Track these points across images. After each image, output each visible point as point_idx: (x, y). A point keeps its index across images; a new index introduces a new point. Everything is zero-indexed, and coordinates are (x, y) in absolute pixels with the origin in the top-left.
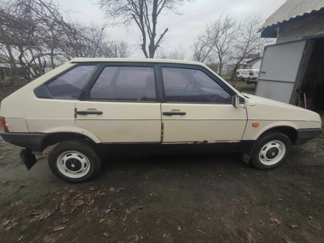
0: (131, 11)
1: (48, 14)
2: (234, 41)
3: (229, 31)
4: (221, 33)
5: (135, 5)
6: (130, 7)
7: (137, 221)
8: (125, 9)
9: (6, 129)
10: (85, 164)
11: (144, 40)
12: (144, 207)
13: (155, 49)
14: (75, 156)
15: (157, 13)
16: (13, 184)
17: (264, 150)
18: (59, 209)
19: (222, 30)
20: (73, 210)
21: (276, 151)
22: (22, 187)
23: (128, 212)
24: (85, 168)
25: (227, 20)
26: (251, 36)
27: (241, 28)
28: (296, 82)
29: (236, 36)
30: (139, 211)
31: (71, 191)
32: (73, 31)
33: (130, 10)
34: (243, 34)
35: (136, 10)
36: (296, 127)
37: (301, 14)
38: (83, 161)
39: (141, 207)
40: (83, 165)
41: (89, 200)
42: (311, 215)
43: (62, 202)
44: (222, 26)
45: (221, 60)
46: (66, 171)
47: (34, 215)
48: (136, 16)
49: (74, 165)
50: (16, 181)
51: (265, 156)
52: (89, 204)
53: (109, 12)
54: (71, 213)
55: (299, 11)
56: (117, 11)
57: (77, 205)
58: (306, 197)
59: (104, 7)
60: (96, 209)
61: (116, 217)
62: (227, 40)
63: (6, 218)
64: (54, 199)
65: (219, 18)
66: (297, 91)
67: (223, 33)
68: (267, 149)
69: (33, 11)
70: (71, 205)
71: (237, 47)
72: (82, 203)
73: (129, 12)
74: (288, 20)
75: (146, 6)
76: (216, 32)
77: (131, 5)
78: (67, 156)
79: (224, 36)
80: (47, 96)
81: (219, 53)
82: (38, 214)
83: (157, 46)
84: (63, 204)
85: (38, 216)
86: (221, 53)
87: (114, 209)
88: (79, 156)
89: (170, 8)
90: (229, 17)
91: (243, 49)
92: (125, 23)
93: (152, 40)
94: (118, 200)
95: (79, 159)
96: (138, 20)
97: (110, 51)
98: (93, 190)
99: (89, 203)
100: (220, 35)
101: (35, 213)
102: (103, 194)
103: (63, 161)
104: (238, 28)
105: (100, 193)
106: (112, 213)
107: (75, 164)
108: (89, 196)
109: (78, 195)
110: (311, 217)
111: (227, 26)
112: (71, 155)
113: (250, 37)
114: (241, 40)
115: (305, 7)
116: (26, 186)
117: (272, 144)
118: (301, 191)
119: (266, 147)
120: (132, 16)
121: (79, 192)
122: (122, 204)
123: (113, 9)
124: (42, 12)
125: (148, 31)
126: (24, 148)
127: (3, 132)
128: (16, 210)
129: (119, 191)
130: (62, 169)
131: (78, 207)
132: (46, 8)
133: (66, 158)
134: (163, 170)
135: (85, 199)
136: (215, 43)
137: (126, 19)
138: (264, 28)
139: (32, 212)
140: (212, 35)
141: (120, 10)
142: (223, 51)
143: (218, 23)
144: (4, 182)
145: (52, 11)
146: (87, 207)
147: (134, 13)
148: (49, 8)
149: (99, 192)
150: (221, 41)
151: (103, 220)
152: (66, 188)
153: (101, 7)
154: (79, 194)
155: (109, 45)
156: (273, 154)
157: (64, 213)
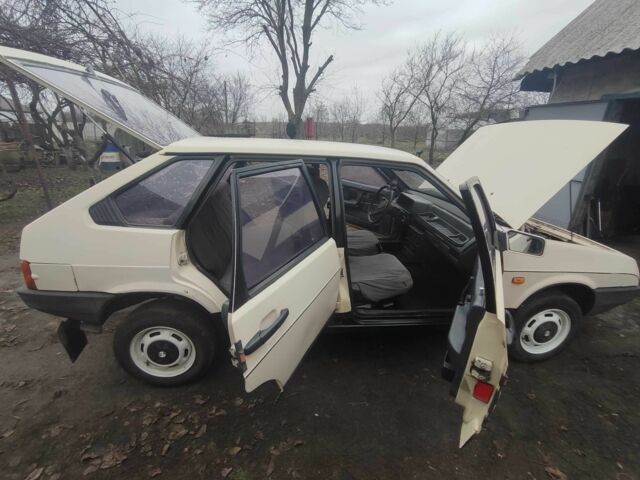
0: (260, 18)
1: (92, 17)
2: (461, 85)
3: (453, 65)
4: (436, 68)
5: (268, 6)
6: (256, 9)
7: (294, 473)
8: (248, 13)
9: (31, 284)
10: (186, 351)
11: (285, 76)
12: (305, 443)
13: (307, 95)
14: (166, 335)
15: (312, 23)
16: (39, 387)
17: (530, 326)
18: (139, 446)
19: (438, 63)
20: (166, 447)
21: (552, 328)
22: (58, 395)
23: (274, 452)
24: (185, 359)
25: (449, 44)
26: (496, 77)
27: (476, 60)
28: (586, 179)
29: (466, 75)
30: (296, 451)
31: (158, 405)
32: (147, 61)
33: (257, 15)
34: (479, 72)
35: (270, 15)
36: (592, 284)
37: (603, 54)
38: (182, 345)
39: (300, 442)
40: (181, 353)
41: (197, 427)
42: (620, 462)
43: (143, 430)
44: (439, 55)
45: (434, 121)
46: (148, 364)
47: (89, 459)
48: (270, 28)
49: (164, 353)
50: (46, 380)
51: (532, 338)
52: (197, 436)
53: (214, 19)
54: (163, 453)
55: (597, 46)
56: (231, 16)
57: (173, 436)
58: (609, 423)
59: (206, 8)
60: (212, 445)
61: (253, 465)
62: (447, 84)
63: (35, 465)
64: (127, 423)
65: (432, 40)
66: (586, 197)
67: (440, 68)
68: (536, 326)
69: (61, 13)
70: (162, 437)
71: (467, 96)
72: (184, 432)
73: (255, 19)
74: (576, 62)
75: (291, 10)
76: (427, 67)
77: (260, 5)
78: (151, 336)
79: (442, 75)
80: (115, 220)
81: (432, 108)
82: (97, 458)
83: (311, 89)
84: (145, 435)
85: (99, 461)
86: (436, 108)
87: (247, 447)
88: (174, 336)
89: (338, 15)
90: (454, 38)
91: (478, 102)
92: (247, 40)
93: (301, 77)
94: (254, 426)
95: (174, 341)
96: (274, 37)
97: (215, 95)
98: (202, 402)
99: (197, 431)
100: (434, 72)
101: (93, 455)
102: (223, 412)
103: (142, 345)
104: (469, 60)
105: (217, 411)
106: (244, 455)
107: (165, 351)
108: (194, 416)
109: (174, 414)
110: (621, 466)
111: (448, 56)
112: (158, 334)
113: (493, 79)
114: (475, 83)
115: (610, 39)
116: (66, 392)
117: (546, 315)
118: (602, 410)
119: (534, 321)
120: (260, 29)
121: (175, 407)
122: (261, 435)
123: (224, 13)
124: (79, 15)
125: (293, 59)
126: (65, 319)
127: (24, 288)
128: (54, 447)
129: (252, 406)
130: (139, 359)
131: (176, 441)
132: (87, 5)
133: (148, 340)
134: (336, 360)
135: (187, 424)
136: (425, 88)
137: (249, 33)
138: (527, 73)
139: (87, 451)
140: (418, 73)
141: (238, 15)
142: (440, 105)
143: (430, 49)
144: (22, 383)
145: (100, 12)
146: (194, 442)
147: (264, 22)
148: (94, 7)
149: (214, 408)
150: (436, 84)
151: (228, 471)
152: (147, 398)
153: (200, 8)
154: (175, 411)
155: (212, 83)
156: (547, 334)
157: (150, 454)
